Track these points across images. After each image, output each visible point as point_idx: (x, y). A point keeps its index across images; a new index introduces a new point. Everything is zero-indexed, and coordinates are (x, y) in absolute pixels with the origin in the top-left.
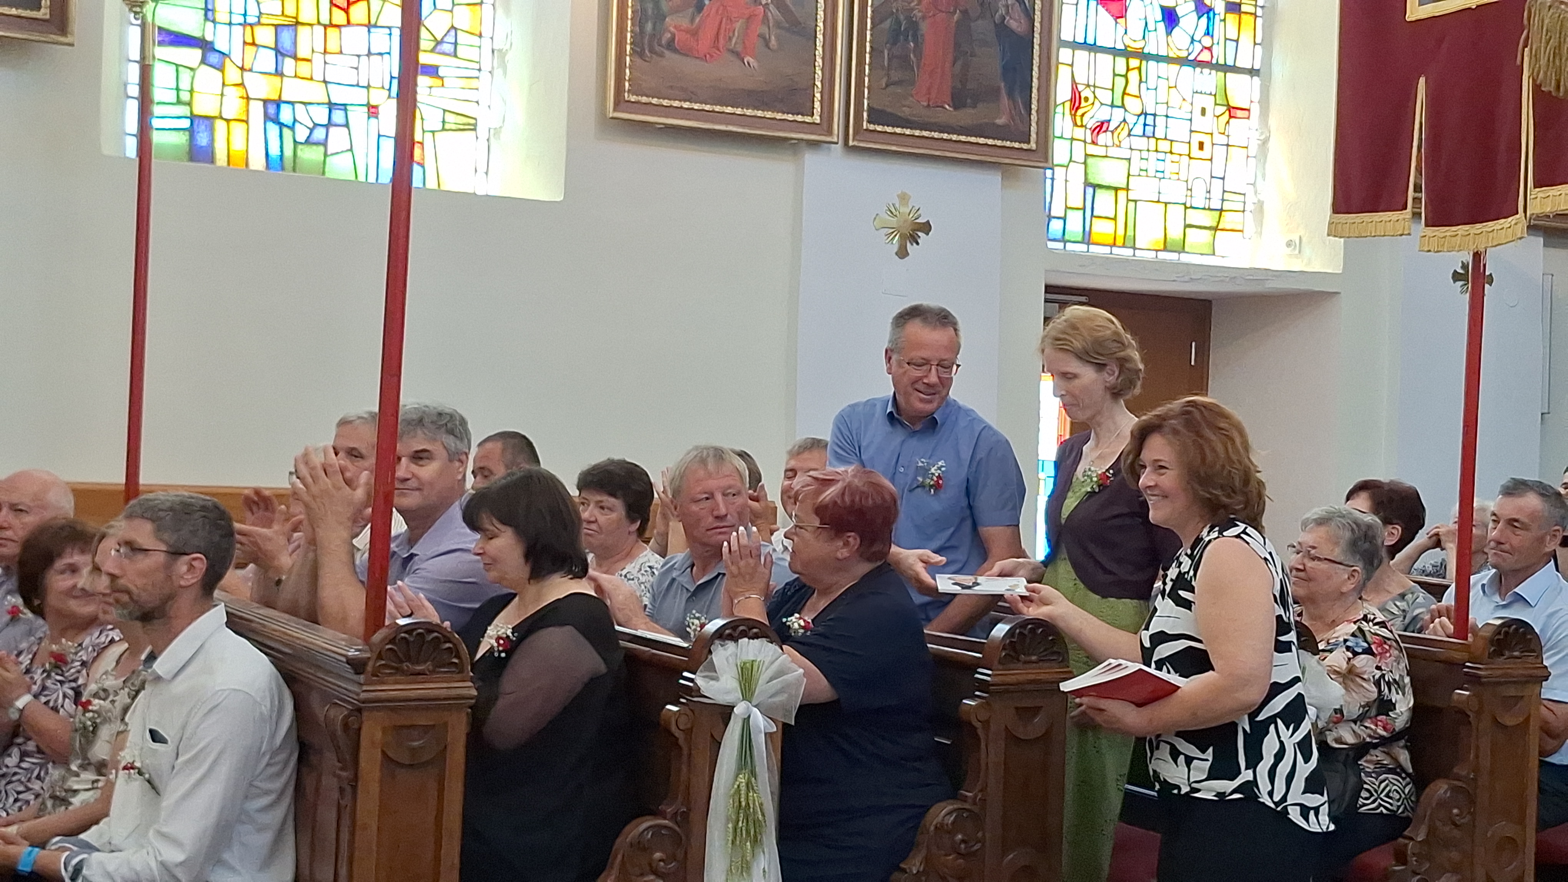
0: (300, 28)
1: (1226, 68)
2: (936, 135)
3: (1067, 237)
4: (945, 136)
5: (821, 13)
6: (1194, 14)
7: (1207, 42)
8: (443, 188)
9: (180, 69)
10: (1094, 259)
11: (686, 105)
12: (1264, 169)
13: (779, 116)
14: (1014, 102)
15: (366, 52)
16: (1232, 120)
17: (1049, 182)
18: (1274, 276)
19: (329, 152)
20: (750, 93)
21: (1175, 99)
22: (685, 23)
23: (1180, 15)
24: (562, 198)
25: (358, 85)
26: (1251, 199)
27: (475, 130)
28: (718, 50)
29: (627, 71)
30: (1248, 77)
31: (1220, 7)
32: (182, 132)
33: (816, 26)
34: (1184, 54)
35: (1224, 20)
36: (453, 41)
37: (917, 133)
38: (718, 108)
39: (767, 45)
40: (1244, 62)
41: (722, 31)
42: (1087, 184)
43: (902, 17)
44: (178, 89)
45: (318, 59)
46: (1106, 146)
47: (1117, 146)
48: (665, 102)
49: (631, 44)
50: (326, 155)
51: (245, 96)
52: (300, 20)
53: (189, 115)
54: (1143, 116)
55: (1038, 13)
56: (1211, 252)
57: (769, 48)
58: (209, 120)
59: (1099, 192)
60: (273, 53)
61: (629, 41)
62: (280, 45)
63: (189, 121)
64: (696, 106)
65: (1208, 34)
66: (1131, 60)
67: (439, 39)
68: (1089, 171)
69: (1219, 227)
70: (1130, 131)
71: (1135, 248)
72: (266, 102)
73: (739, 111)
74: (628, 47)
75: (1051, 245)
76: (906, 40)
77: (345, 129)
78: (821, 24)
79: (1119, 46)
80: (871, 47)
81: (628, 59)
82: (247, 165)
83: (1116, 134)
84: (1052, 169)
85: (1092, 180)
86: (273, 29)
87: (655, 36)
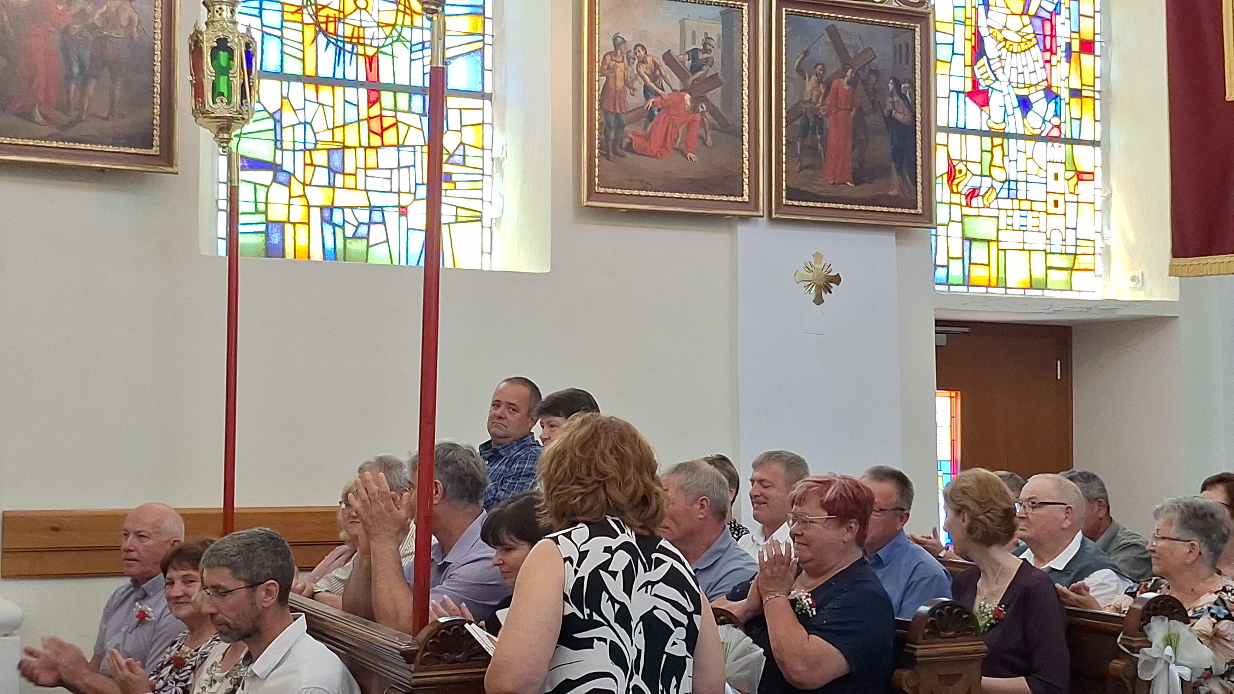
0: (346, 151)
1: (1073, 142)
2: (841, 206)
3: (950, 281)
4: (849, 207)
5: (746, 116)
6: (1044, 100)
7: (1056, 121)
8: (457, 267)
9: (257, 186)
10: (974, 298)
11: (643, 193)
12: (1109, 219)
13: (716, 198)
14: (903, 178)
15: (396, 166)
16: (1080, 182)
17: (933, 238)
18: (1123, 305)
19: (370, 244)
20: (693, 181)
21: (1032, 168)
22: (640, 130)
23: (1032, 102)
24: (549, 270)
25: (391, 192)
26: (1099, 244)
27: (481, 220)
28: (666, 149)
29: (597, 169)
30: (1091, 148)
31: (1065, 94)
32: (259, 235)
33: (743, 126)
34: (1037, 132)
35: (1069, 104)
36: (462, 153)
37: (826, 205)
38: (668, 194)
39: (705, 142)
40: (1087, 136)
41: (669, 135)
42: (965, 238)
43: (810, 116)
44: (256, 202)
45: (361, 173)
46: (978, 208)
47: (988, 207)
48: (627, 192)
49: (599, 148)
50: (368, 246)
51: (306, 204)
52: (346, 144)
53: (264, 221)
54: (1007, 183)
55: (918, 106)
56: (1070, 288)
57: (706, 145)
58: (281, 224)
59: (974, 244)
60: (327, 170)
61: (597, 147)
62: (331, 164)
63: (265, 225)
64: (651, 194)
65: (1056, 115)
66: (994, 139)
67: (451, 152)
68: (966, 228)
69: (1075, 268)
70: (997, 195)
71: (1006, 288)
72: (322, 208)
73: (684, 196)
74: (597, 151)
75: (938, 288)
76: (814, 133)
77: (383, 226)
78: (746, 125)
79: (985, 128)
80: (786, 140)
81: (597, 160)
82: (309, 257)
83: (985, 199)
84: (935, 228)
85: (969, 234)
86: (326, 152)
87: (617, 141)
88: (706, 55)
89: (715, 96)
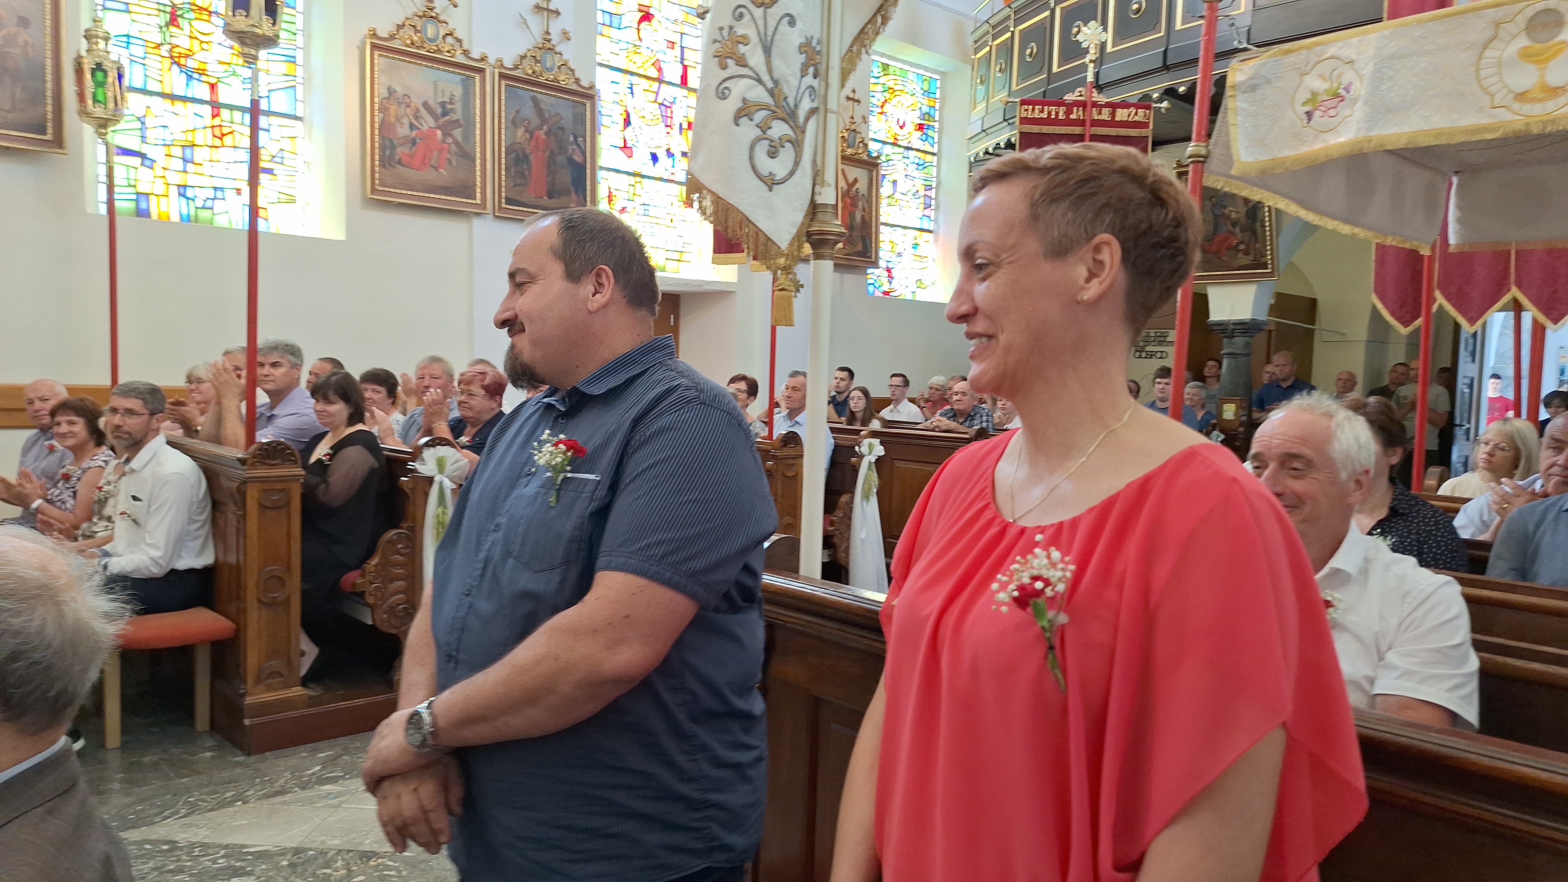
0: (196, 148)
5: (478, 149)
6: (666, 157)
7: (673, 170)
9: (130, 168)
11: (408, 192)
13: (459, 200)
14: (578, 196)
15: (232, 161)
18: (706, 283)
19: (215, 213)
20: (443, 188)
22: (407, 151)
23: (659, 157)
24: (345, 239)
25: (229, 178)
27: (295, 202)
28: (425, 165)
31: (678, 154)
32: (131, 201)
33: (476, 154)
36: (281, 156)
38: (426, 196)
39: (450, 163)
41: (427, 156)
43: (520, 152)
44: (129, 178)
45: (207, 164)
48: (398, 191)
49: (378, 160)
51: (167, 183)
52: (196, 143)
53: (135, 192)
54: (643, 206)
56: (677, 272)
57: (452, 165)
58: (146, 195)
60: (181, 160)
62: (185, 156)
63: (135, 195)
64: (415, 193)
66: (637, 178)
67: (273, 155)
69: (681, 260)
70: (637, 212)
72: (178, 186)
73: (437, 196)
76: (523, 164)
77: (224, 201)
79: (630, 170)
82: (169, 219)
83: (631, 214)
86: (180, 148)
87: (391, 157)
88: (452, 106)
89: (458, 133)
